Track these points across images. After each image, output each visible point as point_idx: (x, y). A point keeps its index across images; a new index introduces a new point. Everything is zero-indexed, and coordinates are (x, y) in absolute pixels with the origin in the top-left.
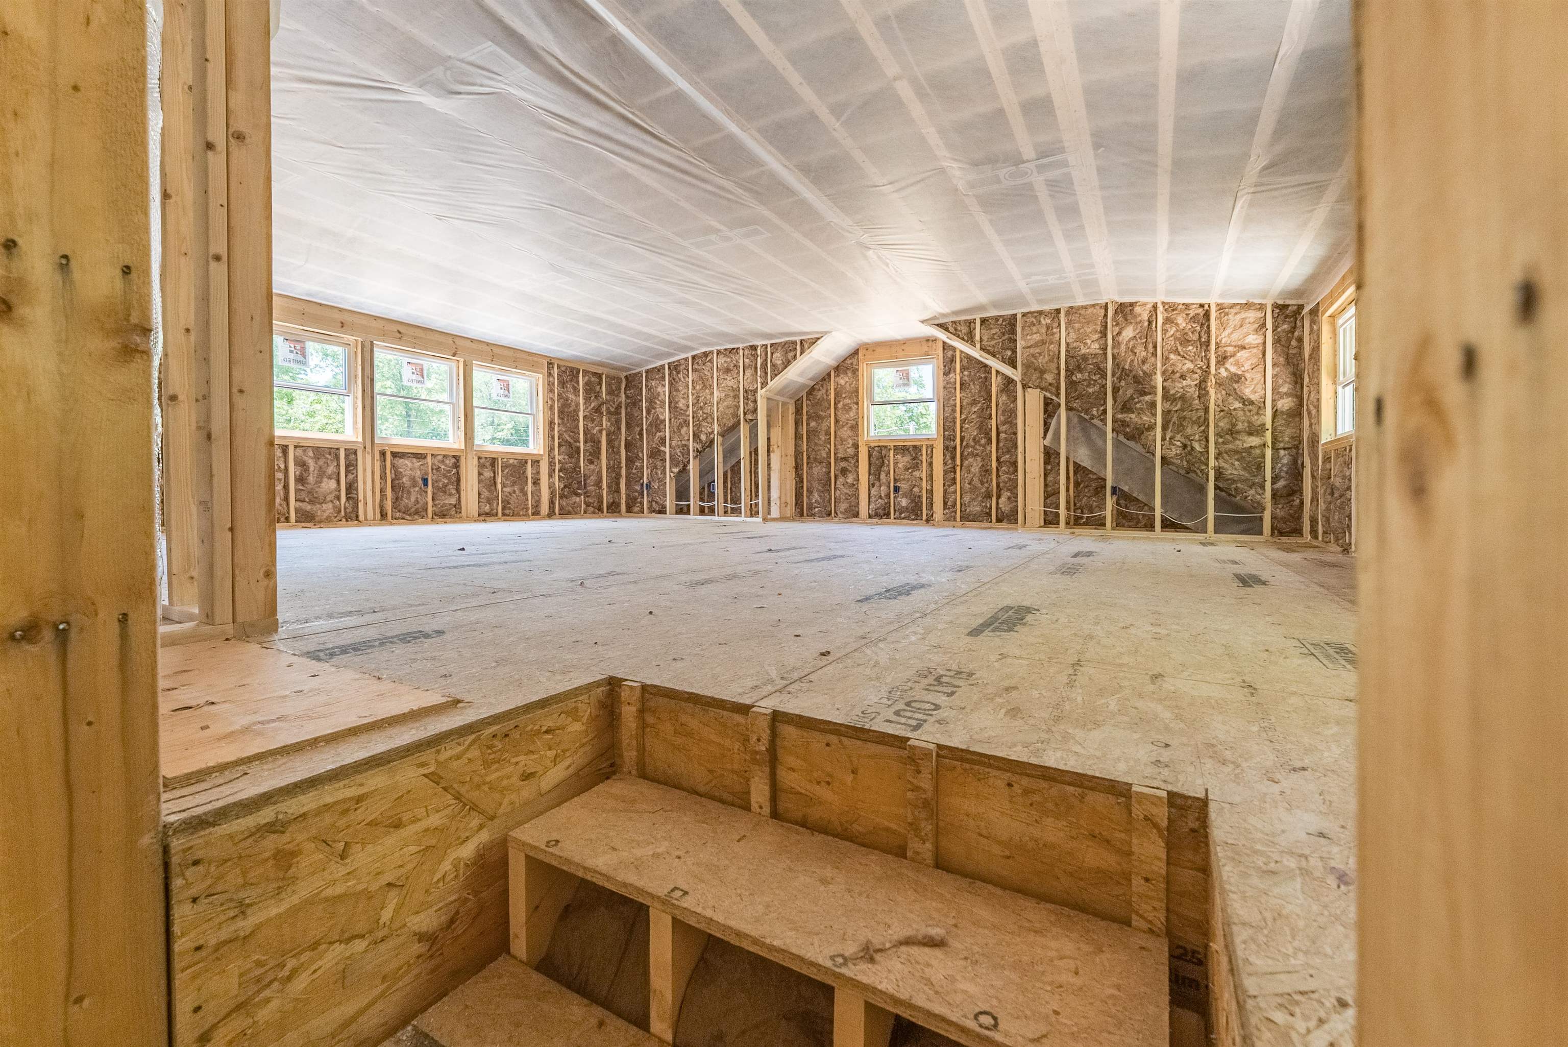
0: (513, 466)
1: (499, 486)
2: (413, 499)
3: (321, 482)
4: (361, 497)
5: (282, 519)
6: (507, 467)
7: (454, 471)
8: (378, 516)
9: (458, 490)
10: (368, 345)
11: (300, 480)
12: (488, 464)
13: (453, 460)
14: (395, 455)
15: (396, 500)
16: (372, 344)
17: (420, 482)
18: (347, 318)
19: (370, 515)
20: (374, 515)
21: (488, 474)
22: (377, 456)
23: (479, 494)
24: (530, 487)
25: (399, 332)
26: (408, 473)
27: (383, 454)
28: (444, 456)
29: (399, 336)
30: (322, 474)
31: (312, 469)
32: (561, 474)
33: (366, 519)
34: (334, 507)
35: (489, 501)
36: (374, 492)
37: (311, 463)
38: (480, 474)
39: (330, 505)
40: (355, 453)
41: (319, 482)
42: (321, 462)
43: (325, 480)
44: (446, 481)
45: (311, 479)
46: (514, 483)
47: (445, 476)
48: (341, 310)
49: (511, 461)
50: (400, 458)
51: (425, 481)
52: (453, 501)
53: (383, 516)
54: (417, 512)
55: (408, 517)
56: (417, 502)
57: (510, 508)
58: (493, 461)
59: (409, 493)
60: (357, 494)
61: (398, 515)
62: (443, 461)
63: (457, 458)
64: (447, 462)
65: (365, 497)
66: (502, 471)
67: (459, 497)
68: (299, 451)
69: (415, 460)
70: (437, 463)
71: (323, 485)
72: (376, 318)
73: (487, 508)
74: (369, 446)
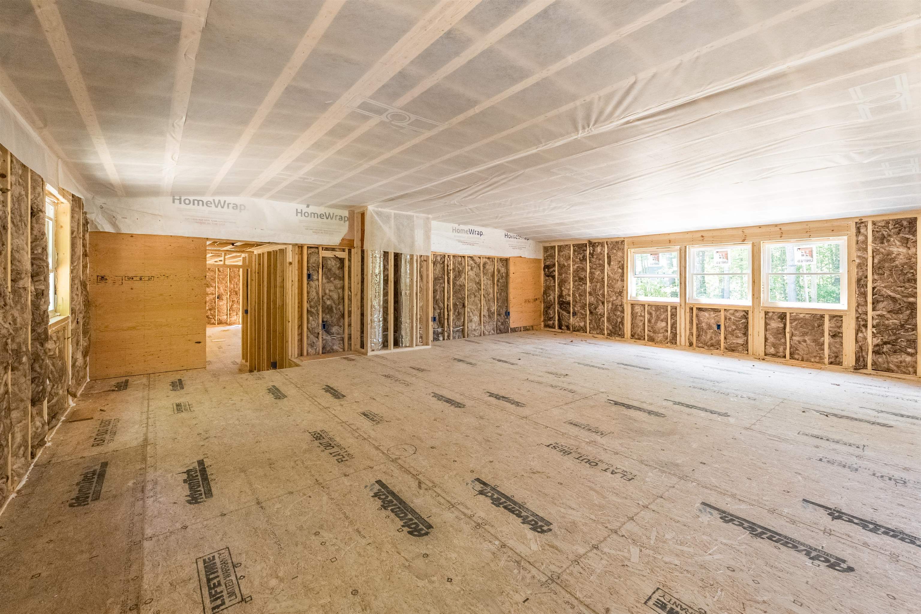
0: (804, 319)
1: (788, 336)
2: (709, 337)
3: (657, 323)
4: (678, 332)
5: (642, 339)
6: (795, 320)
7: (744, 321)
8: (688, 344)
9: (746, 334)
10: (683, 248)
11: (649, 321)
12: (775, 317)
13: (744, 313)
14: (700, 309)
15: (698, 336)
16: (686, 247)
17: (715, 327)
18: (672, 237)
19: (683, 343)
20: (685, 343)
21: (775, 324)
22: (688, 310)
23: (766, 339)
24: (827, 339)
25: (702, 236)
26: (705, 320)
27: (692, 309)
28: (736, 310)
29: (702, 238)
30: (658, 318)
31: (653, 316)
32: (874, 330)
33: (681, 345)
34: (664, 336)
35: (774, 345)
36: (685, 331)
37: (654, 313)
38: (766, 324)
39: (662, 335)
40: (676, 309)
41: (656, 323)
42: (658, 313)
43: (659, 322)
44: (734, 327)
45: (653, 321)
46: (804, 334)
47: (734, 324)
48: (669, 234)
49: (801, 316)
50: (703, 311)
51: (719, 327)
52: (741, 341)
53: (691, 344)
54: (712, 345)
55: (706, 347)
56: (711, 338)
57: (798, 354)
58: (782, 317)
59: (706, 333)
60: (676, 330)
61: (700, 345)
62: (734, 314)
63: (747, 312)
64: (737, 314)
65: (680, 333)
66: (791, 323)
67: (747, 339)
68: (649, 307)
69: (712, 313)
70: (729, 315)
71: (658, 324)
72: (687, 233)
73: (772, 350)
74: (683, 305)
